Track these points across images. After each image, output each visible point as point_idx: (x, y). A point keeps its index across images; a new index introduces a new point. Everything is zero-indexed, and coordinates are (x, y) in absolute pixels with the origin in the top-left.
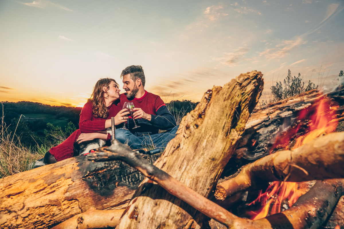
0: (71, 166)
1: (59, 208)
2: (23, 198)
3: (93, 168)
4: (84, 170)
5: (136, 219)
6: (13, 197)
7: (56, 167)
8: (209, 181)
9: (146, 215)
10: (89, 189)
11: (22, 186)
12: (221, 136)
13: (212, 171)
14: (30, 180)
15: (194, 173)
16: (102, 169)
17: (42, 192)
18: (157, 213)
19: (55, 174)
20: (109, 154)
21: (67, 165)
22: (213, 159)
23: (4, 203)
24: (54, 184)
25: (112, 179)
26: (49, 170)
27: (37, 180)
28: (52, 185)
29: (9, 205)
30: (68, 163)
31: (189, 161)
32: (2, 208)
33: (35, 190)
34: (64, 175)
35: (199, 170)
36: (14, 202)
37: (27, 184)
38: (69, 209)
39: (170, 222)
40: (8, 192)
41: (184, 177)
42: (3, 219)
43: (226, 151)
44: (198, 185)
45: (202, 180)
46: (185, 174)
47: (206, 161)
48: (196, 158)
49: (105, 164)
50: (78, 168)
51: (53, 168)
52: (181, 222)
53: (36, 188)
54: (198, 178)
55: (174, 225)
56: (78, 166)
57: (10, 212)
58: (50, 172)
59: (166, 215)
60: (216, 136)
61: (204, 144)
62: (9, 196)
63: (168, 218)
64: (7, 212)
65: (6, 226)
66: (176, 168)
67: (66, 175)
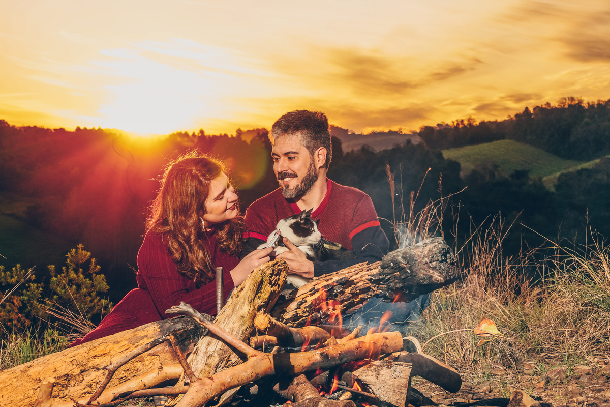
0: (153, 328)
1: (143, 363)
2: (110, 357)
3: (173, 330)
4: (164, 330)
5: (197, 354)
6: (99, 358)
7: (138, 330)
8: (241, 332)
9: (202, 351)
10: (169, 346)
11: (107, 348)
12: (247, 303)
13: (243, 324)
14: (114, 342)
15: (231, 325)
16: (180, 329)
17: (126, 351)
18: (208, 349)
19: (138, 336)
20: (179, 310)
21: (148, 328)
22: (243, 317)
23: (90, 363)
24: (138, 344)
25: (187, 338)
26: (131, 333)
27: (121, 341)
28: (136, 345)
29: (97, 364)
30: (150, 327)
31: (229, 318)
32: (90, 367)
33: (120, 350)
34: (147, 336)
35: (234, 323)
36: (101, 361)
37: (111, 345)
38: (151, 364)
39: (216, 354)
40: (92, 353)
41: (225, 327)
42: (92, 375)
43: (250, 312)
44: (233, 332)
45: (236, 330)
46: (226, 325)
47: (238, 318)
48: (233, 316)
49: (183, 325)
50: (160, 330)
51: (136, 331)
52: (222, 355)
53: (121, 348)
54: (233, 328)
55: (218, 356)
56: (159, 328)
57: (98, 369)
58: (133, 335)
59: (214, 350)
60: (244, 303)
61: (238, 307)
62: (94, 357)
63: (214, 352)
64: (95, 369)
65: (95, 383)
66: (222, 322)
67: (149, 336)
